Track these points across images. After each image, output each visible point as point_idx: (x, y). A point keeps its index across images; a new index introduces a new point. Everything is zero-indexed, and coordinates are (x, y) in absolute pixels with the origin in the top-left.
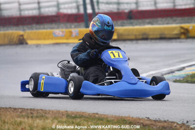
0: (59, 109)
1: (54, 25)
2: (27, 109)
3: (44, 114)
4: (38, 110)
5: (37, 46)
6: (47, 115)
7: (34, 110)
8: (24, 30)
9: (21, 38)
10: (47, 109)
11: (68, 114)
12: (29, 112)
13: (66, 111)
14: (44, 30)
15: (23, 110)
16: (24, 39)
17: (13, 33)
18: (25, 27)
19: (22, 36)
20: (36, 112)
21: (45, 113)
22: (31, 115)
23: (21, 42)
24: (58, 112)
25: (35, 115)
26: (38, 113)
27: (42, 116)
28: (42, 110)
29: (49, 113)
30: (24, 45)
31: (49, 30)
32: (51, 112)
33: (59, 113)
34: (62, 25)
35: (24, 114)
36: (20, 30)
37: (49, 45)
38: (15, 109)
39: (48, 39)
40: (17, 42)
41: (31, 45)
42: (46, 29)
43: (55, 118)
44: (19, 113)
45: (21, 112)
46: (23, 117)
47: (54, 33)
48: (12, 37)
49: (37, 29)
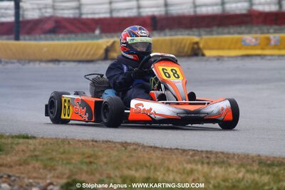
0: (248, 152)
1: (243, 28)
2: (202, 151)
3: (225, 159)
4: (217, 153)
5: (219, 58)
6: (230, 161)
7: (211, 152)
8: (199, 35)
9: (196, 46)
10: (231, 151)
11: (261, 159)
12: (204, 155)
13: (259, 156)
14: (228, 36)
15: (196, 152)
16: (199, 48)
17: (183, 39)
18: (202, 31)
19: (197, 43)
20: (213, 156)
21: (228, 158)
22: (207, 160)
23: (196, 52)
24: (247, 156)
25: (213, 160)
26: (216, 157)
27: (223, 162)
28: (223, 153)
29: (233, 158)
30: (200, 58)
31: (236, 36)
32: (236, 157)
33: (248, 158)
34: (256, 28)
35: (196, 158)
36: (194, 35)
37: (236, 57)
38: (184, 151)
39: (235, 49)
40: (189, 52)
41: (209, 57)
42: (233, 34)
43: (242, 165)
44: (189, 157)
45: (192, 156)
46: (196, 162)
47: (243, 41)
48: (182, 46)
49: (219, 34)
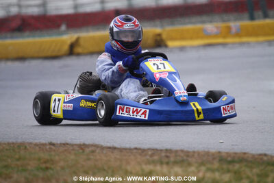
1: (204, 18)
2: (161, 150)
4: (177, 151)
5: (182, 49)
6: (190, 159)
8: (162, 26)
9: (158, 38)
12: (163, 154)
13: (219, 152)
14: (190, 26)
15: (155, 151)
19: (159, 35)
20: (173, 155)
21: (188, 156)
22: (166, 160)
24: (207, 153)
25: (172, 159)
26: (176, 156)
28: (182, 151)
29: (193, 156)
31: (199, 26)
32: (196, 155)
33: (208, 156)
34: (217, 17)
35: (156, 158)
37: (199, 47)
38: (143, 150)
41: (172, 48)
43: (202, 164)
44: (148, 157)
45: (151, 156)
46: (154, 163)
